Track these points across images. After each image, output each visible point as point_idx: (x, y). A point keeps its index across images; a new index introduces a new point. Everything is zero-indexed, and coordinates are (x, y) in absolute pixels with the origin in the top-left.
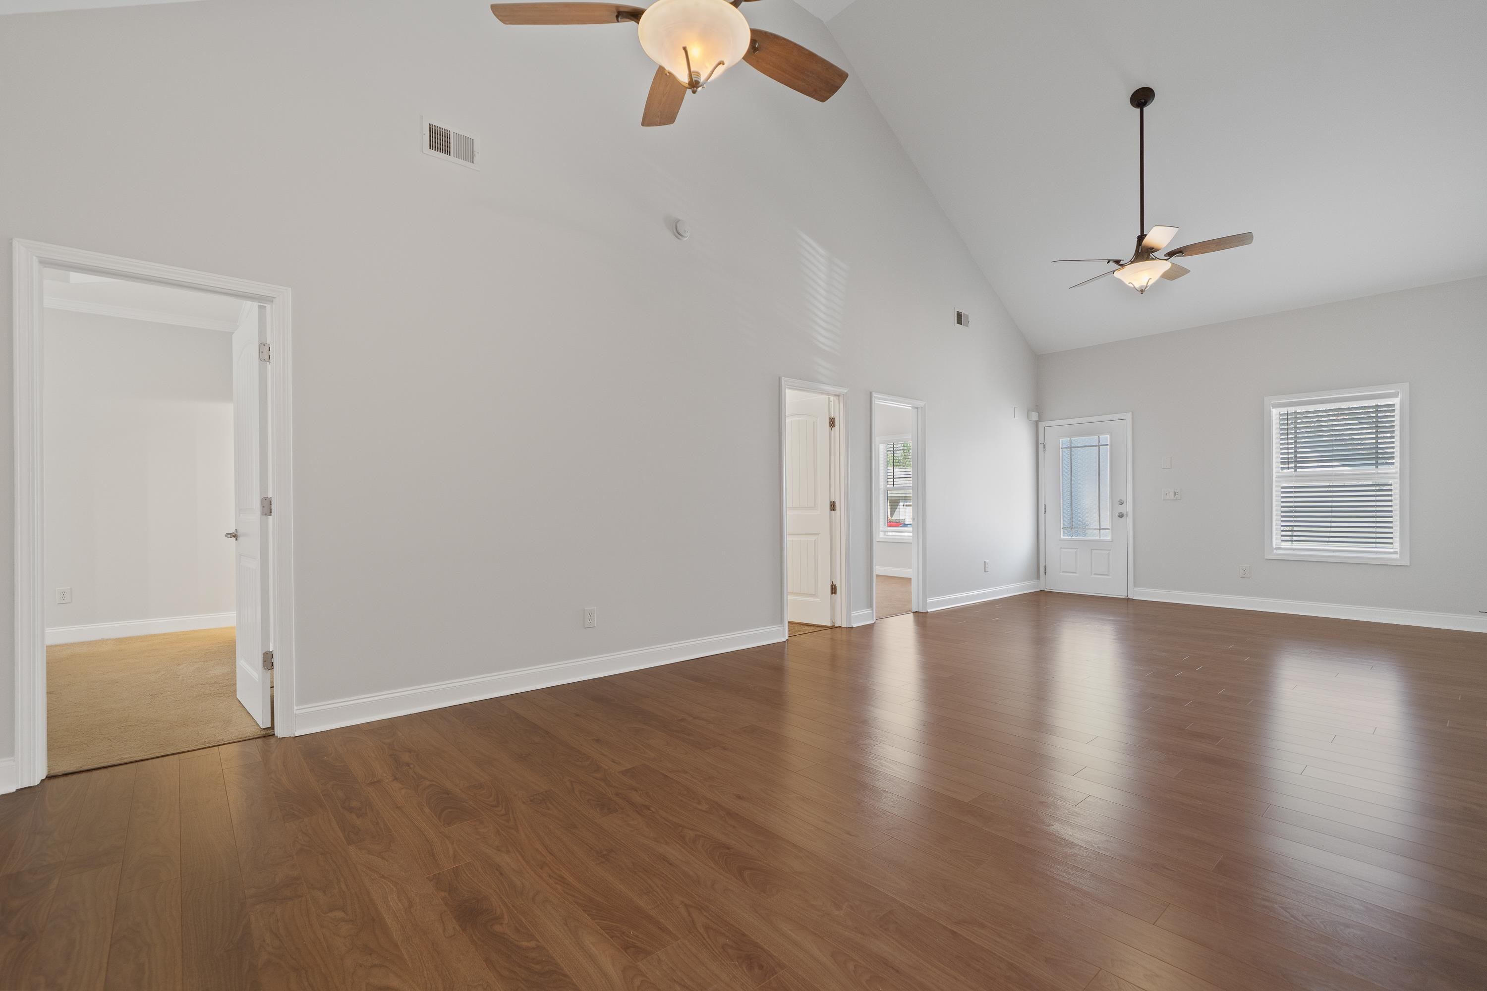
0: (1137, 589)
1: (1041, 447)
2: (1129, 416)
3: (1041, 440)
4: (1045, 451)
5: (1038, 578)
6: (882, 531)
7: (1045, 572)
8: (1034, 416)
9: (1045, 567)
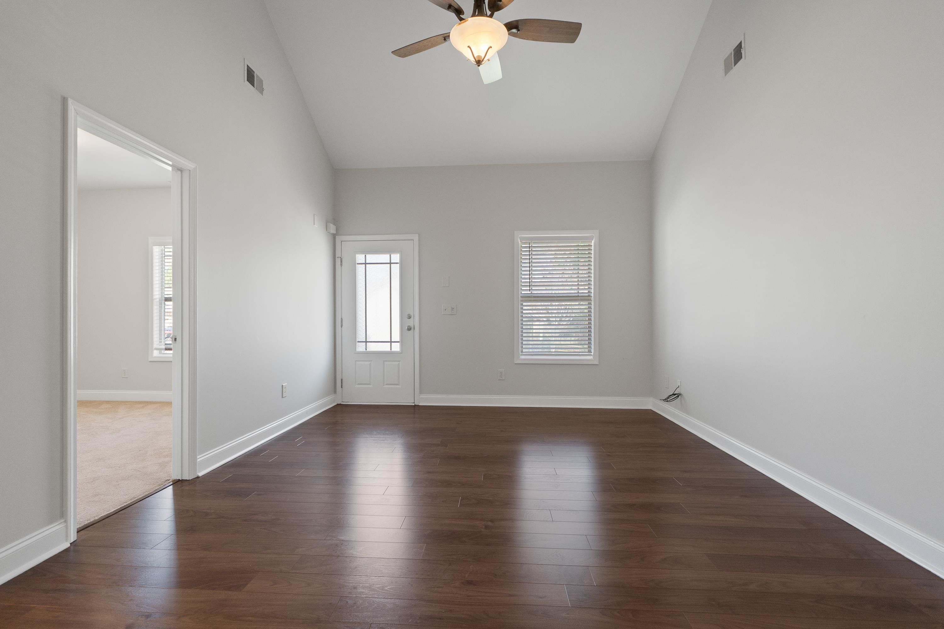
0: (423, 396)
1: (338, 261)
2: (416, 237)
3: (338, 254)
4: (341, 265)
5: (335, 391)
6: (157, 349)
7: (342, 386)
8: (333, 229)
9: (342, 380)
